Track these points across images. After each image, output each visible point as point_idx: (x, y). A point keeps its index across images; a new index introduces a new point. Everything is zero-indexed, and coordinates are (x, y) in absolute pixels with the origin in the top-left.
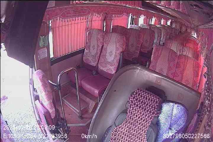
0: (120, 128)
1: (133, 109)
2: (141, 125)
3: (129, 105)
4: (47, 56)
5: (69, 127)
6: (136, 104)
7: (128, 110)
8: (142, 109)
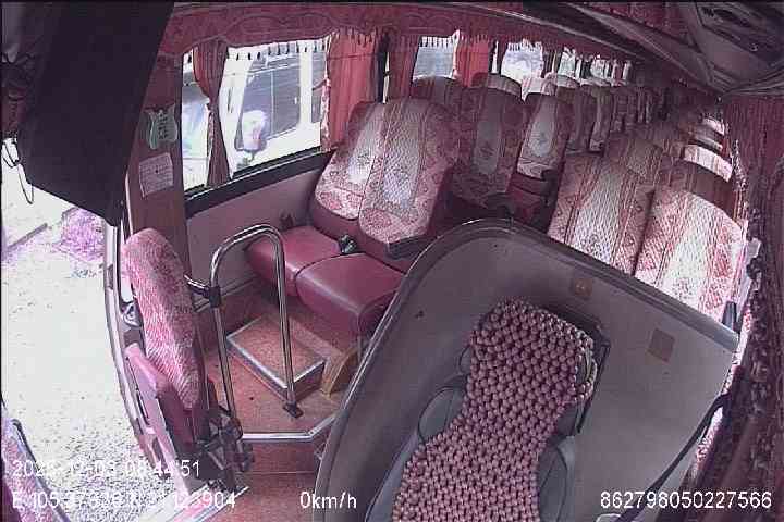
0: (437, 446)
1: (486, 378)
2: (515, 436)
3: (473, 360)
4: (171, 183)
5: (250, 444)
6: (500, 357)
7: (469, 380)
8: (520, 379)
